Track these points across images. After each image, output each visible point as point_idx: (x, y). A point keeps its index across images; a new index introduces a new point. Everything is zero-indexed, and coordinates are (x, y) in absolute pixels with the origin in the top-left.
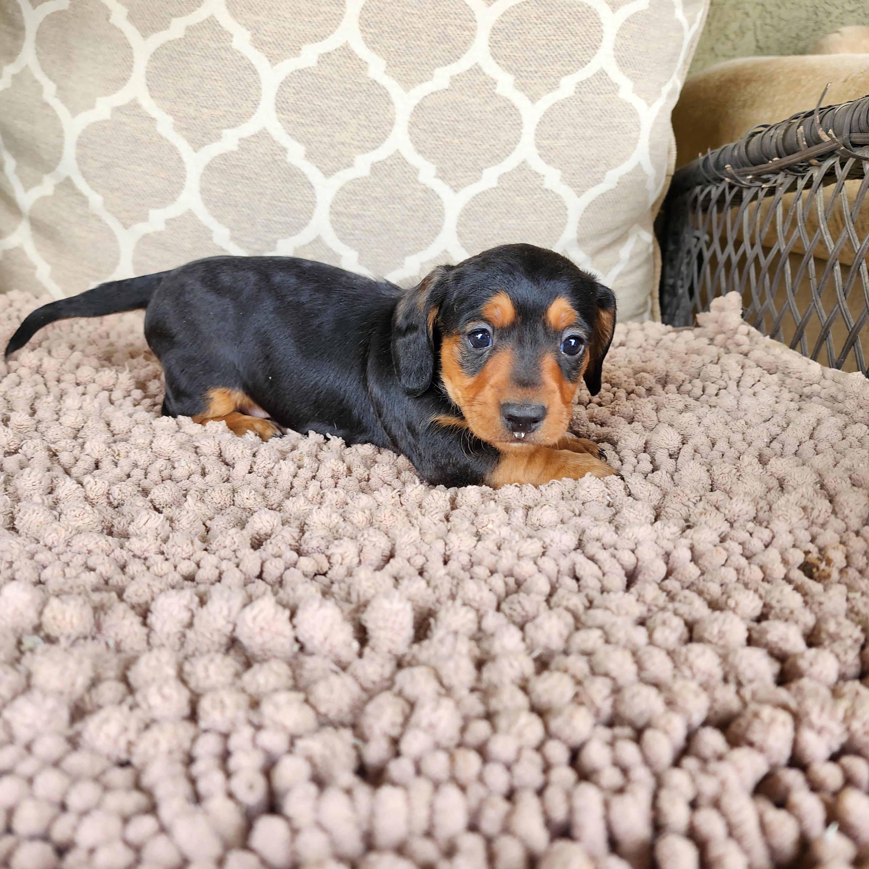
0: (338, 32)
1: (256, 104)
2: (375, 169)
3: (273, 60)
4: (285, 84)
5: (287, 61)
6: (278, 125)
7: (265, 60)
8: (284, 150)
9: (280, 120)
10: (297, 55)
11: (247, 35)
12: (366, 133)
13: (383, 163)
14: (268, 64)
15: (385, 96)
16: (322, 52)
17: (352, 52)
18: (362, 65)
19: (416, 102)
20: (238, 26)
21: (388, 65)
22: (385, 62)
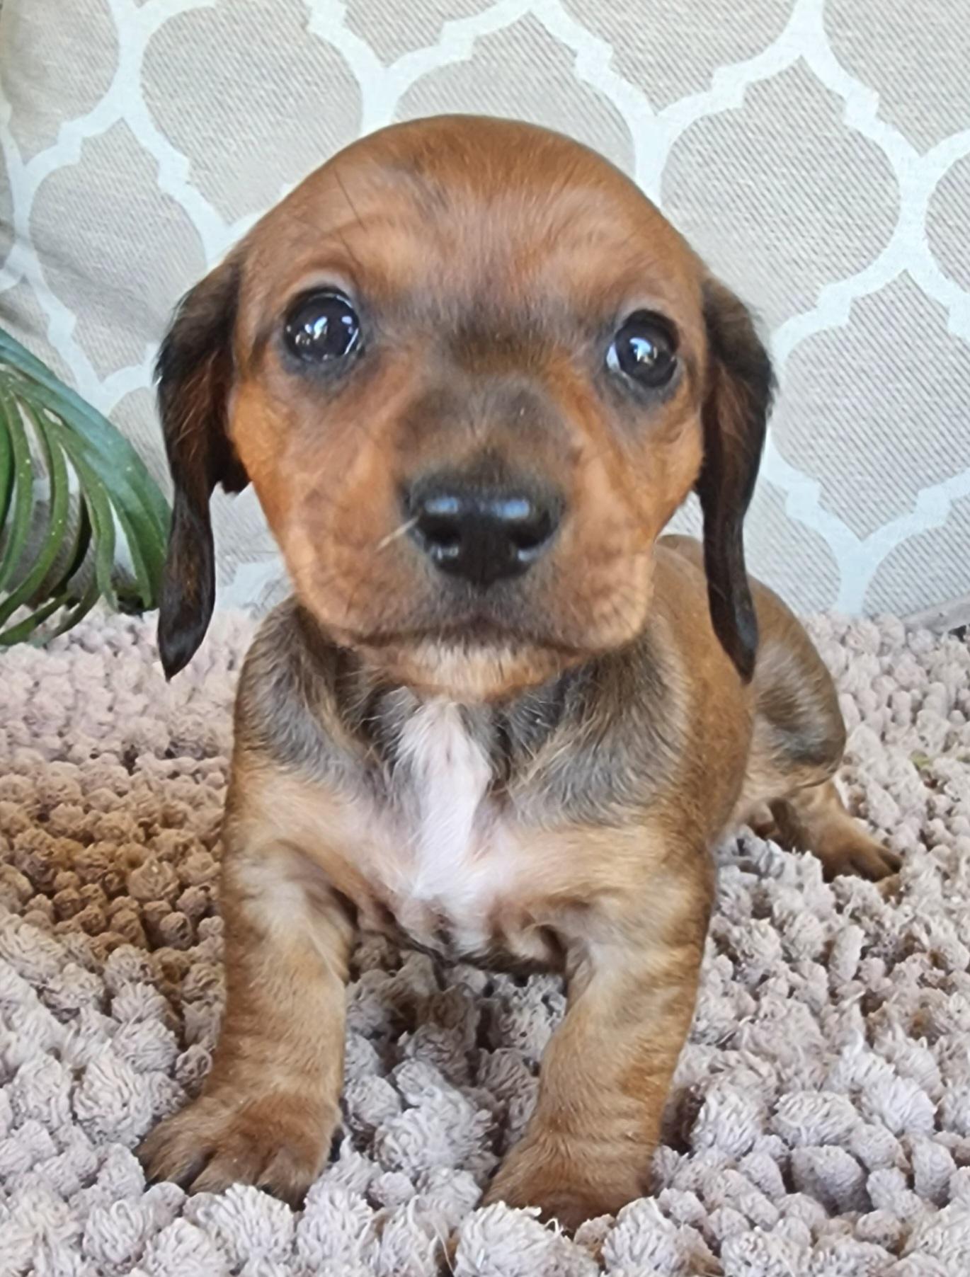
0: (783, 39)
2: (859, 310)
3: (658, 99)
5: (685, 101)
7: (643, 99)
10: (706, 87)
11: (606, 52)
12: (841, 239)
13: (877, 297)
14: (647, 109)
15: (879, 162)
16: (753, 80)
17: (812, 78)
18: (834, 103)
19: (941, 173)
20: (586, 33)
21: (884, 102)
22: (876, 95)
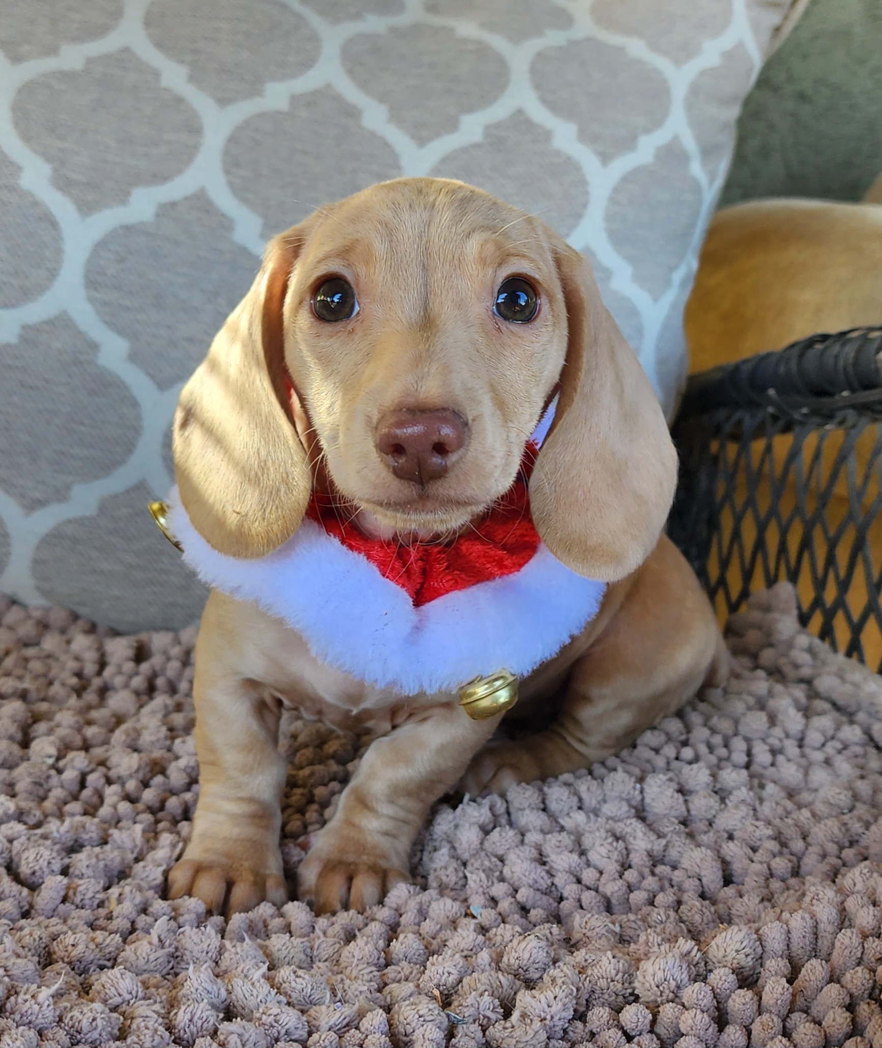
1: (53, 274)
3: (85, 208)
4: (101, 246)
5: (107, 212)
6: (88, 308)
7: (73, 208)
8: (94, 347)
9: (91, 300)
10: (124, 203)
11: (46, 169)
14: (76, 215)
16: (164, 201)
17: (210, 204)
22: (260, 220)
